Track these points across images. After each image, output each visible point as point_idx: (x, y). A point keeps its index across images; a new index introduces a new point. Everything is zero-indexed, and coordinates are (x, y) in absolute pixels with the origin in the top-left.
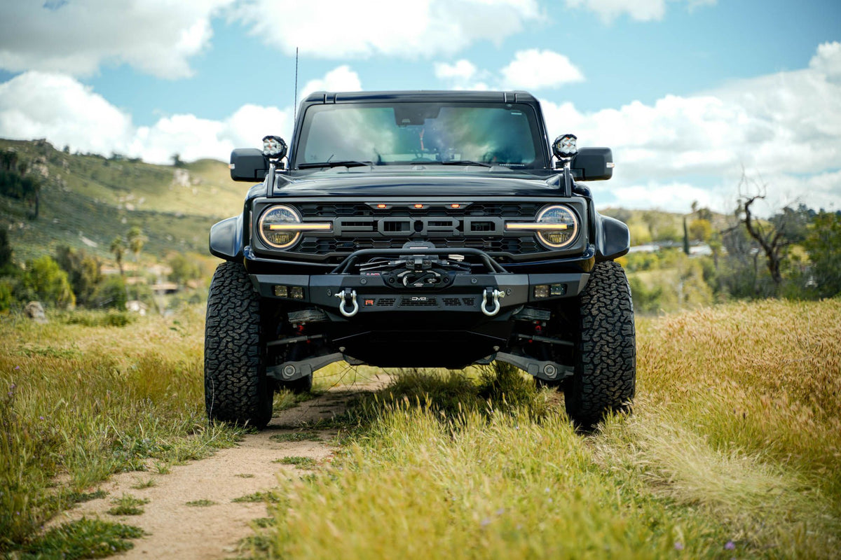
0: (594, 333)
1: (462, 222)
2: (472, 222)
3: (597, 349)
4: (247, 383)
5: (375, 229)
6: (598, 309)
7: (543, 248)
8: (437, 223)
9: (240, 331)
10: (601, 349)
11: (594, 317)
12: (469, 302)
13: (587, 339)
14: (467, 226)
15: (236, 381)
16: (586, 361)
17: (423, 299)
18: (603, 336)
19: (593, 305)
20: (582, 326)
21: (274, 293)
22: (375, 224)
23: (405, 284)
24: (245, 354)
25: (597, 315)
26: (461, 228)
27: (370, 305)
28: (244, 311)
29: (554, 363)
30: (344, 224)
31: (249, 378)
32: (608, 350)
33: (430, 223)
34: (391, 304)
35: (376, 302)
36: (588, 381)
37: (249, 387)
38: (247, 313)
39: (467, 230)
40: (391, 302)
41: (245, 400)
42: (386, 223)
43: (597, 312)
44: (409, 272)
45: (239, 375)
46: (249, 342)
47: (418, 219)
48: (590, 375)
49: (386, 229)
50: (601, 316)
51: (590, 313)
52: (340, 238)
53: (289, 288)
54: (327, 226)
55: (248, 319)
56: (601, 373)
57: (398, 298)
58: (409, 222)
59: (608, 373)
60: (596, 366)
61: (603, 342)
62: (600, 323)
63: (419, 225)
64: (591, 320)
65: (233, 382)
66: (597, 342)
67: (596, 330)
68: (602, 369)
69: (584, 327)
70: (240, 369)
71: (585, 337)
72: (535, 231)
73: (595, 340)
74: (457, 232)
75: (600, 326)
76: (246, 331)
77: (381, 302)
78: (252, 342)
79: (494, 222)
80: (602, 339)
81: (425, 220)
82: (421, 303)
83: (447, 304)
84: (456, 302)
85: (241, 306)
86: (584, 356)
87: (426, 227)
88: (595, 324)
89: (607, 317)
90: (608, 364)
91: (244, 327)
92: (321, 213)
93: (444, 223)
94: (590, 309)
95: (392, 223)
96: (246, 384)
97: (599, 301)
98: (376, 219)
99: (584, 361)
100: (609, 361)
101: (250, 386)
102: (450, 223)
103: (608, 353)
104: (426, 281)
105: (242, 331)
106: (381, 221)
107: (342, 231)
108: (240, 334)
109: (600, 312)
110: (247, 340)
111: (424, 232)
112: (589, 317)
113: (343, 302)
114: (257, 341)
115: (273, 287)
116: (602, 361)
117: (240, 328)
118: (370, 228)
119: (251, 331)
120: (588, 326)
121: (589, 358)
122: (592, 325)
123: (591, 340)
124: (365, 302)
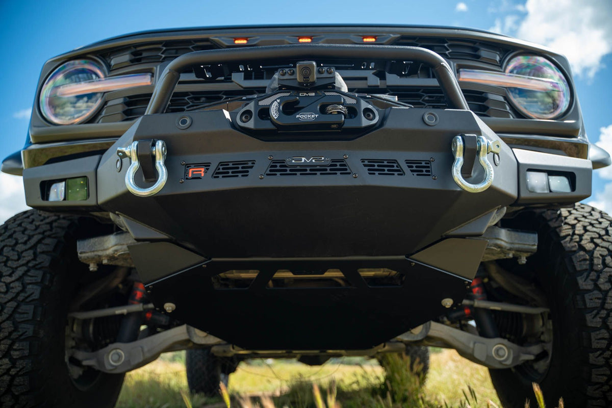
0: (598, 277)
4: (9, 370)
9: (8, 280)
11: (591, 253)
12: (420, 167)
13: (590, 287)
19: (581, 236)
20: (574, 267)
24: (10, 317)
25: (594, 249)
28: (26, 250)
29: (505, 341)
31: (13, 363)
34: (245, 173)
35: (212, 168)
36: (601, 361)
37: (13, 378)
38: (31, 252)
40: (244, 167)
43: (591, 245)
44: (286, 94)
46: (20, 298)
51: (582, 248)
55: (28, 262)
62: (604, 260)
64: (588, 257)
67: (601, 272)
69: (578, 269)
71: (583, 284)
73: (602, 287)
75: (605, 264)
76: (20, 279)
77: (224, 170)
78: (27, 298)
82: (314, 170)
84: (391, 168)
85: (25, 243)
86: (589, 317)
88: (596, 261)
91: (19, 272)
94: (579, 242)
97: (586, 230)
99: (590, 325)
101: (17, 375)
105: (13, 278)
108: (7, 285)
109: (597, 245)
110: (18, 294)
112: (582, 253)
114: (36, 296)
117: (10, 275)
119: (29, 279)
120: (585, 267)
121: (598, 319)
122: (592, 264)
123: (597, 287)
124: (186, 173)
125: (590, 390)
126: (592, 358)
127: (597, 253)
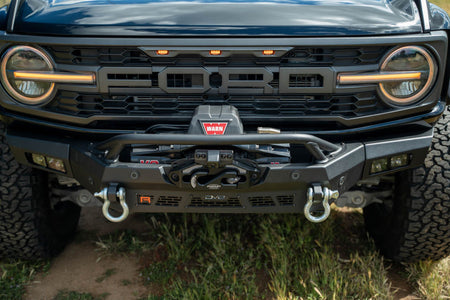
0: (426, 189)
1: (276, 76)
2: (291, 76)
3: (429, 207)
5: (155, 84)
6: (433, 160)
7: (386, 106)
8: (242, 77)
9: (8, 185)
10: (433, 208)
11: (428, 170)
12: (286, 201)
13: (417, 196)
14: (284, 79)
15: (11, 235)
16: (413, 219)
18: (438, 193)
20: (412, 179)
21: (30, 158)
22: (154, 76)
23: (194, 185)
24: (17, 209)
25: (432, 166)
26: (275, 82)
27: (146, 203)
30: (111, 76)
31: (26, 233)
32: (441, 208)
33: (232, 77)
34: (176, 204)
35: (155, 201)
36: (412, 238)
39: (284, 86)
40: (175, 201)
41: (27, 250)
42: (170, 76)
43: (431, 163)
44: (200, 166)
45: (14, 231)
47: (215, 70)
48: (415, 233)
49: (170, 84)
50: (437, 169)
51: (423, 165)
53: (45, 158)
54: (89, 78)
55: (17, 170)
56: (429, 231)
57: (185, 197)
58: (202, 75)
59: (437, 232)
60: (424, 225)
61: (436, 200)
62: (435, 177)
63: (216, 79)
64: (424, 173)
65: (8, 237)
66: (429, 200)
67: (430, 186)
68: (431, 228)
69: (414, 181)
70: (13, 225)
71: (414, 192)
72: (376, 83)
73: (426, 197)
74: (269, 89)
75: (435, 180)
76: (15, 184)
77: (162, 201)
78: (24, 196)
79: (322, 73)
80: (435, 196)
81: (225, 72)
82: (218, 204)
83: (254, 205)
84: (268, 200)
86: (411, 214)
87: (226, 82)
88: (429, 177)
89: (443, 169)
90: (439, 223)
91: (13, 179)
92: (80, 60)
93: (252, 77)
95: (179, 76)
96: (24, 237)
98: (156, 69)
100: (441, 221)
102: (260, 77)
103: (441, 212)
104: (224, 181)
105: (11, 184)
106: (163, 72)
107: (110, 87)
108: (8, 188)
109: (435, 163)
110: (17, 194)
111: (223, 89)
112: (421, 169)
113: (106, 204)
115: (26, 153)
116: (432, 220)
117: (7, 181)
118: (148, 82)
119: (21, 184)
120: (419, 181)
121: (417, 216)
122: (425, 179)
123: (423, 197)
124: (139, 199)
125: (402, 249)
126: (406, 236)
127: (432, 171)
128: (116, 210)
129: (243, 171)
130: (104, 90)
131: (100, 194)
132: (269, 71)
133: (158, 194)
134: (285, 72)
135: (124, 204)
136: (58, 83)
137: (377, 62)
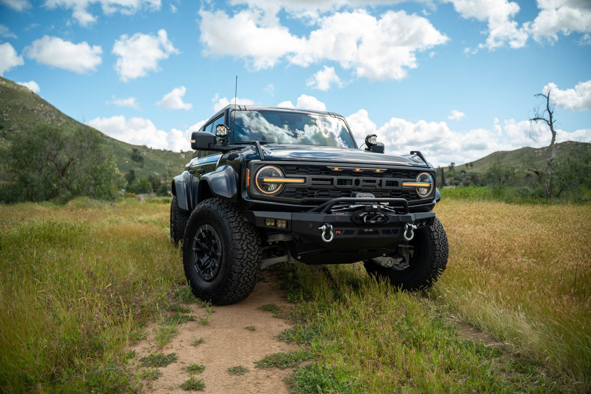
1: (381, 181)
2: (387, 181)
5: (332, 184)
7: (418, 197)
8: (367, 181)
12: (395, 232)
14: (384, 183)
17: (371, 230)
21: (265, 223)
22: (332, 180)
23: (365, 221)
26: (380, 184)
27: (339, 234)
30: (313, 179)
33: (364, 181)
34: (352, 234)
35: (343, 232)
39: (384, 186)
40: (352, 232)
42: (338, 180)
44: (367, 213)
47: (357, 178)
49: (339, 184)
52: (310, 189)
53: (276, 221)
54: (301, 181)
57: (356, 229)
58: (352, 180)
63: (357, 182)
72: (416, 187)
74: (378, 187)
77: (346, 232)
79: (398, 181)
81: (361, 178)
82: (369, 233)
83: (384, 233)
87: (361, 183)
92: (298, 172)
93: (370, 181)
95: (342, 180)
98: (333, 177)
102: (374, 181)
104: (376, 219)
106: (335, 178)
107: (312, 184)
111: (360, 186)
113: (324, 233)
115: (265, 220)
118: (329, 182)
124: (335, 232)
128: (328, 236)
129: (383, 215)
130: (310, 186)
131: (322, 228)
132: (378, 179)
133: (344, 229)
134: (385, 179)
135: (331, 233)
136: (285, 183)
137: (415, 178)
